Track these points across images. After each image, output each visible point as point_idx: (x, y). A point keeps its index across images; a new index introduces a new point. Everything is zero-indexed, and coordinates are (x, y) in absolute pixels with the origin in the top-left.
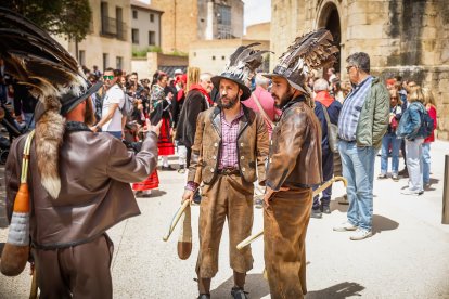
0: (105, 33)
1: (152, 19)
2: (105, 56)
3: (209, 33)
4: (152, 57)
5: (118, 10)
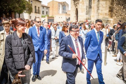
0: (36, 12)
1: (47, 8)
3: (61, 12)
5: (39, 7)
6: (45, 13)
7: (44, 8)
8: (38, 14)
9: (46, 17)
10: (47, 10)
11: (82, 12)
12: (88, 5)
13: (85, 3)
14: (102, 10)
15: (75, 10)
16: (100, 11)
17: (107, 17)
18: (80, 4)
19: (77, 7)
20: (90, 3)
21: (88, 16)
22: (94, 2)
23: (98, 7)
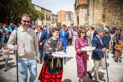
0: (47, 20)
1: (56, 17)
2: (47, 23)
3: (67, 19)
4: (56, 23)
6: (55, 20)
7: (54, 16)
8: (49, 21)
9: (55, 23)
10: (57, 18)
11: (82, 19)
12: (86, 13)
13: (84, 11)
14: (96, 17)
15: (77, 17)
16: (95, 18)
17: (101, 22)
18: (80, 13)
19: (78, 15)
20: (88, 12)
21: (86, 22)
22: (91, 11)
23: (93, 15)
